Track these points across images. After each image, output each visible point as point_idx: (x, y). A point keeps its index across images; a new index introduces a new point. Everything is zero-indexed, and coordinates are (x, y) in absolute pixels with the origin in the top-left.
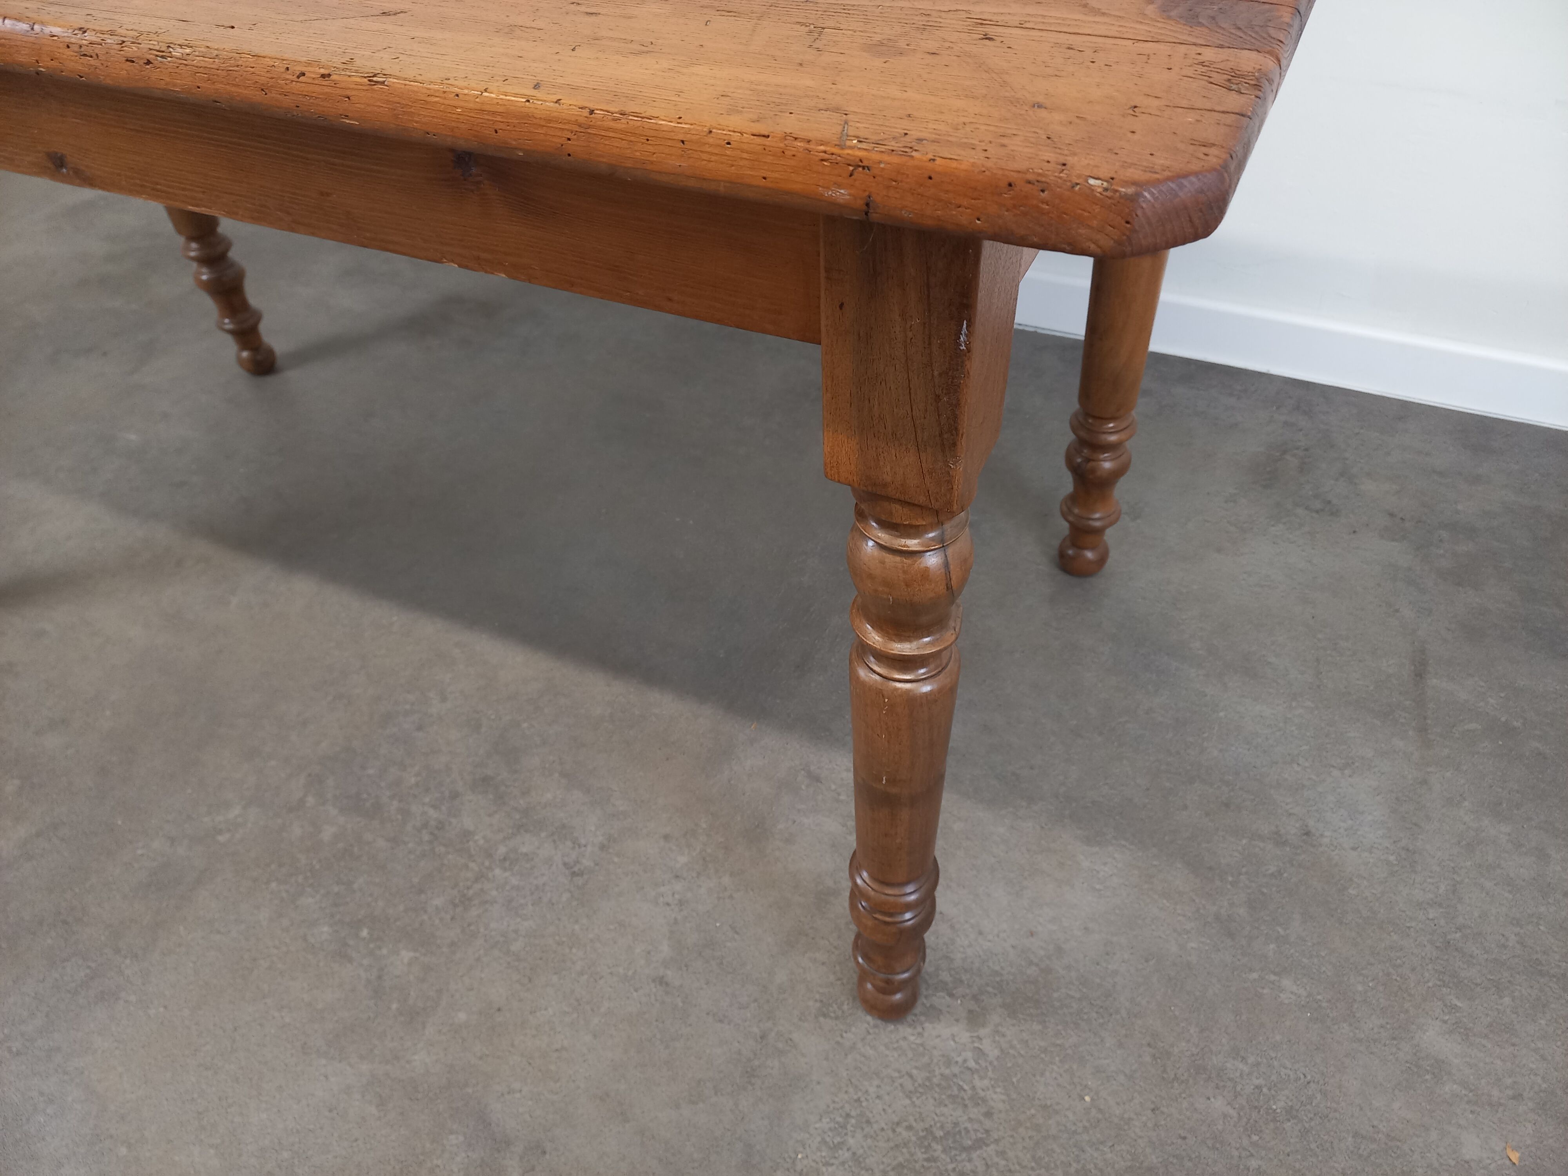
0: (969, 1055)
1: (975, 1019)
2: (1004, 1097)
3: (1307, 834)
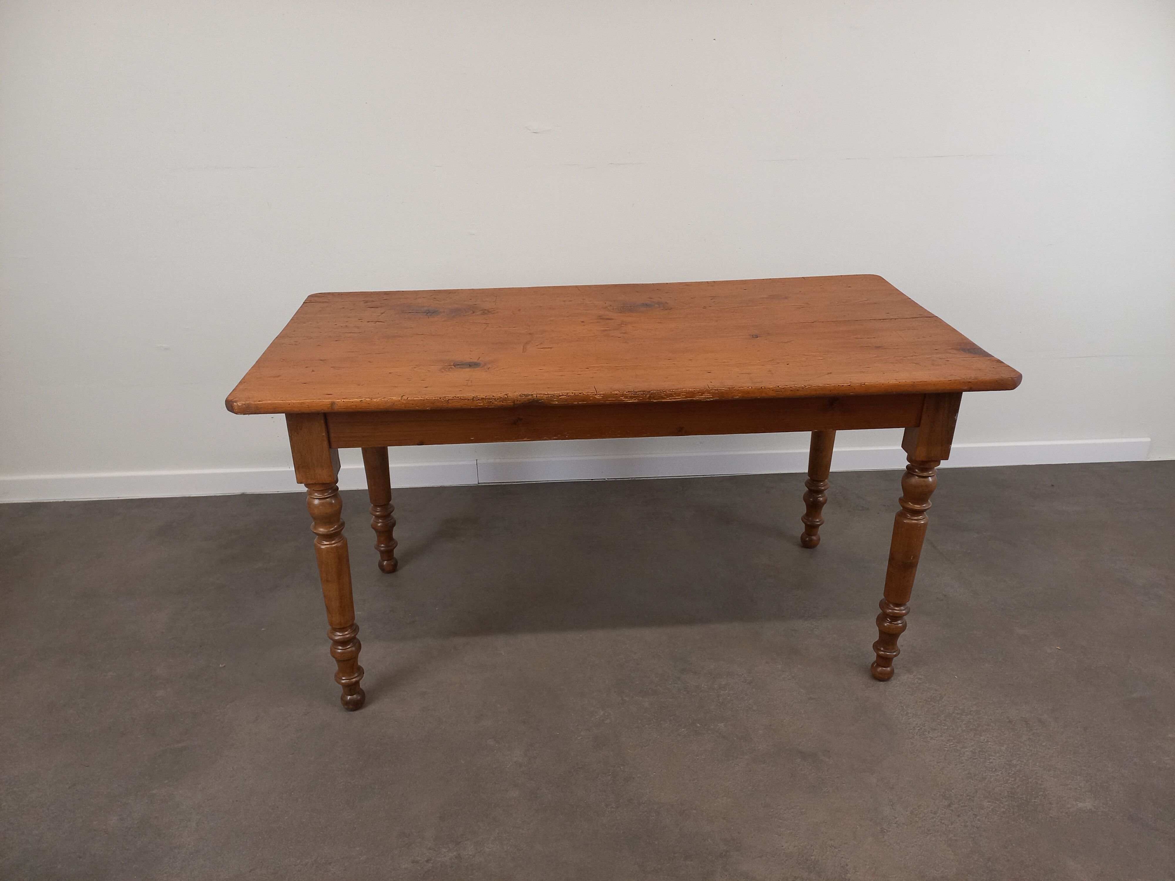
0: (916, 680)
2: (936, 686)
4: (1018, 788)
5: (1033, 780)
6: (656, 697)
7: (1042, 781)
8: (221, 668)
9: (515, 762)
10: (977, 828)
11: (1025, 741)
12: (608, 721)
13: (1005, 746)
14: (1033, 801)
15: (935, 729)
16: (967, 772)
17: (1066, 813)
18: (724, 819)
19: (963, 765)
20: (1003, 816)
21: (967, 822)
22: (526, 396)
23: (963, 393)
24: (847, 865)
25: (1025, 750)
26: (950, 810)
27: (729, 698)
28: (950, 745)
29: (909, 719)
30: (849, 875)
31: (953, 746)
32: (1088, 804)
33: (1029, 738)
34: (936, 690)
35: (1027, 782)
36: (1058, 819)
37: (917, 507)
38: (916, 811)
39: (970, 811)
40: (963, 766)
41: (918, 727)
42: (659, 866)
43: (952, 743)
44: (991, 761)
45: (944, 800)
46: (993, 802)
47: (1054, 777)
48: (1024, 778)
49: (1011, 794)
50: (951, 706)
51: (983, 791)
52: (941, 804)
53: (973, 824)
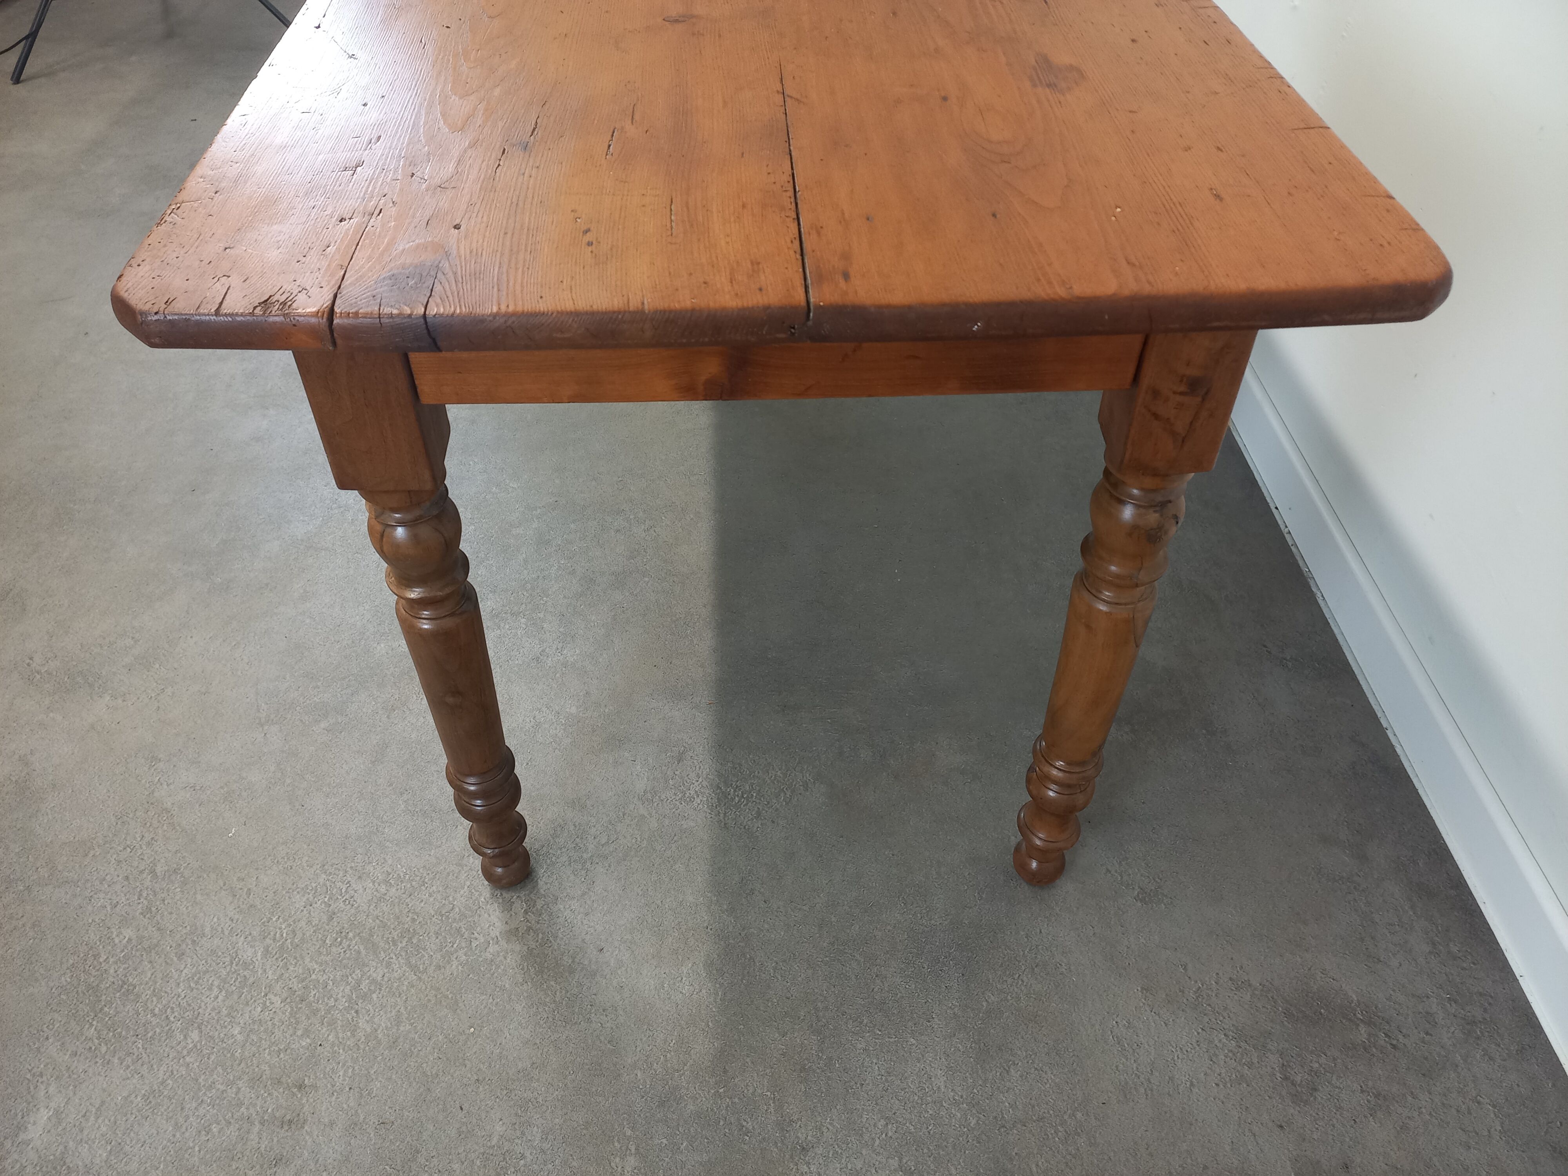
0: (482, 939)
1: (512, 934)
2: (455, 973)
3: (804, 1150)
7: (128, 1067)
13: (240, 1038)
14: (95, 1023)
15: (331, 918)
16: (207, 930)
17: (41, 1075)
19: (226, 933)
20: (91, 952)
25: (215, 1076)
31: (278, 935)
32: (37, 1130)
35: (140, 1036)
36: (38, 1049)
38: (167, 818)
43: (284, 935)
44: (215, 991)
45: (166, 868)
46: (126, 947)
47: (126, 1098)
48: (150, 1035)
49: (128, 990)
50: (386, 979)
51: (155, 941)
52: (163, 861)
53: (102, 895)
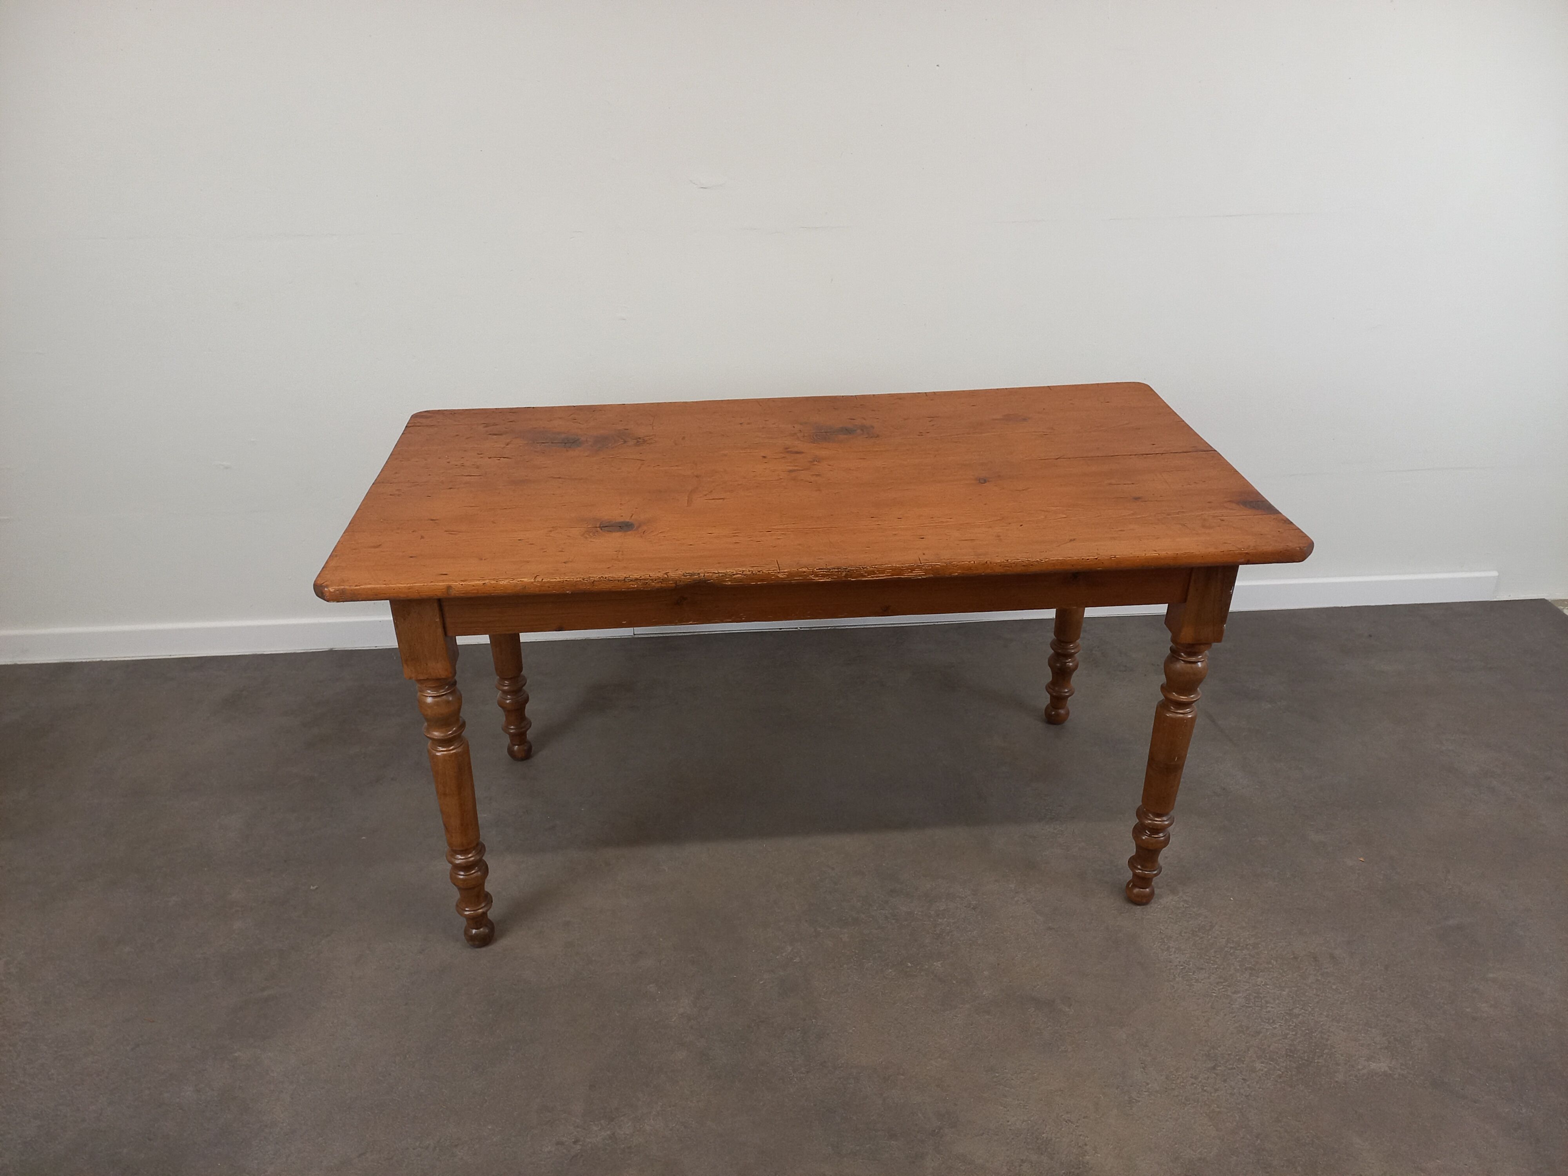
0: (1182, 903)
1: (1174, 891)
2: (1206, 910)
3: (1224, 789)
4: (1299, 1045)
5: (1317, 1035)
6: (857, 928)
7: (1329, 1036)
8: (311, 890)
9: (681, 1015)
10: (1246, 1096)
11: (1312, 983)
12: (797, 960)
13: (1287, 990)
14: (1316, 1061)
15: (1202, 969)
16: (1237, 1025)
17: (1356, 1076)
18: (938, 1086)
19: (1234, 1015)
20: (1279, 1081)
21: (1234, 1089)
22: (692, 575)
23: (1240, 566)
24: (1086, 1145)
25: (1311, 995)
26: (1215, 1073)
27: (948, 928)
28: (1219, 990)
29: (1170, 955)
30: (1087, 1157)
31: (1223, 990)
32: (1382, 1065)
33: (1317, 980)
34: (1206, 917)
35: (1311, 1036)
36: (1345, 1084)
37: (1183, 698)
38: (1173, 1075)
39: (1238, 1075)
40: (1235, 1017)
41: (1182, 966)
42: (858, 1148)
43: (1222, 987)
44: (1269, 1009)
45: (1208, 1061)
46: (1267, 1063)
47: (1343, 1030)
48: (1307, 1031)
49: (1290, 1052)
50: (1223, 937)
51: (1256, 1049)
52: (1204, 1065)
53: (1242, 1091)
